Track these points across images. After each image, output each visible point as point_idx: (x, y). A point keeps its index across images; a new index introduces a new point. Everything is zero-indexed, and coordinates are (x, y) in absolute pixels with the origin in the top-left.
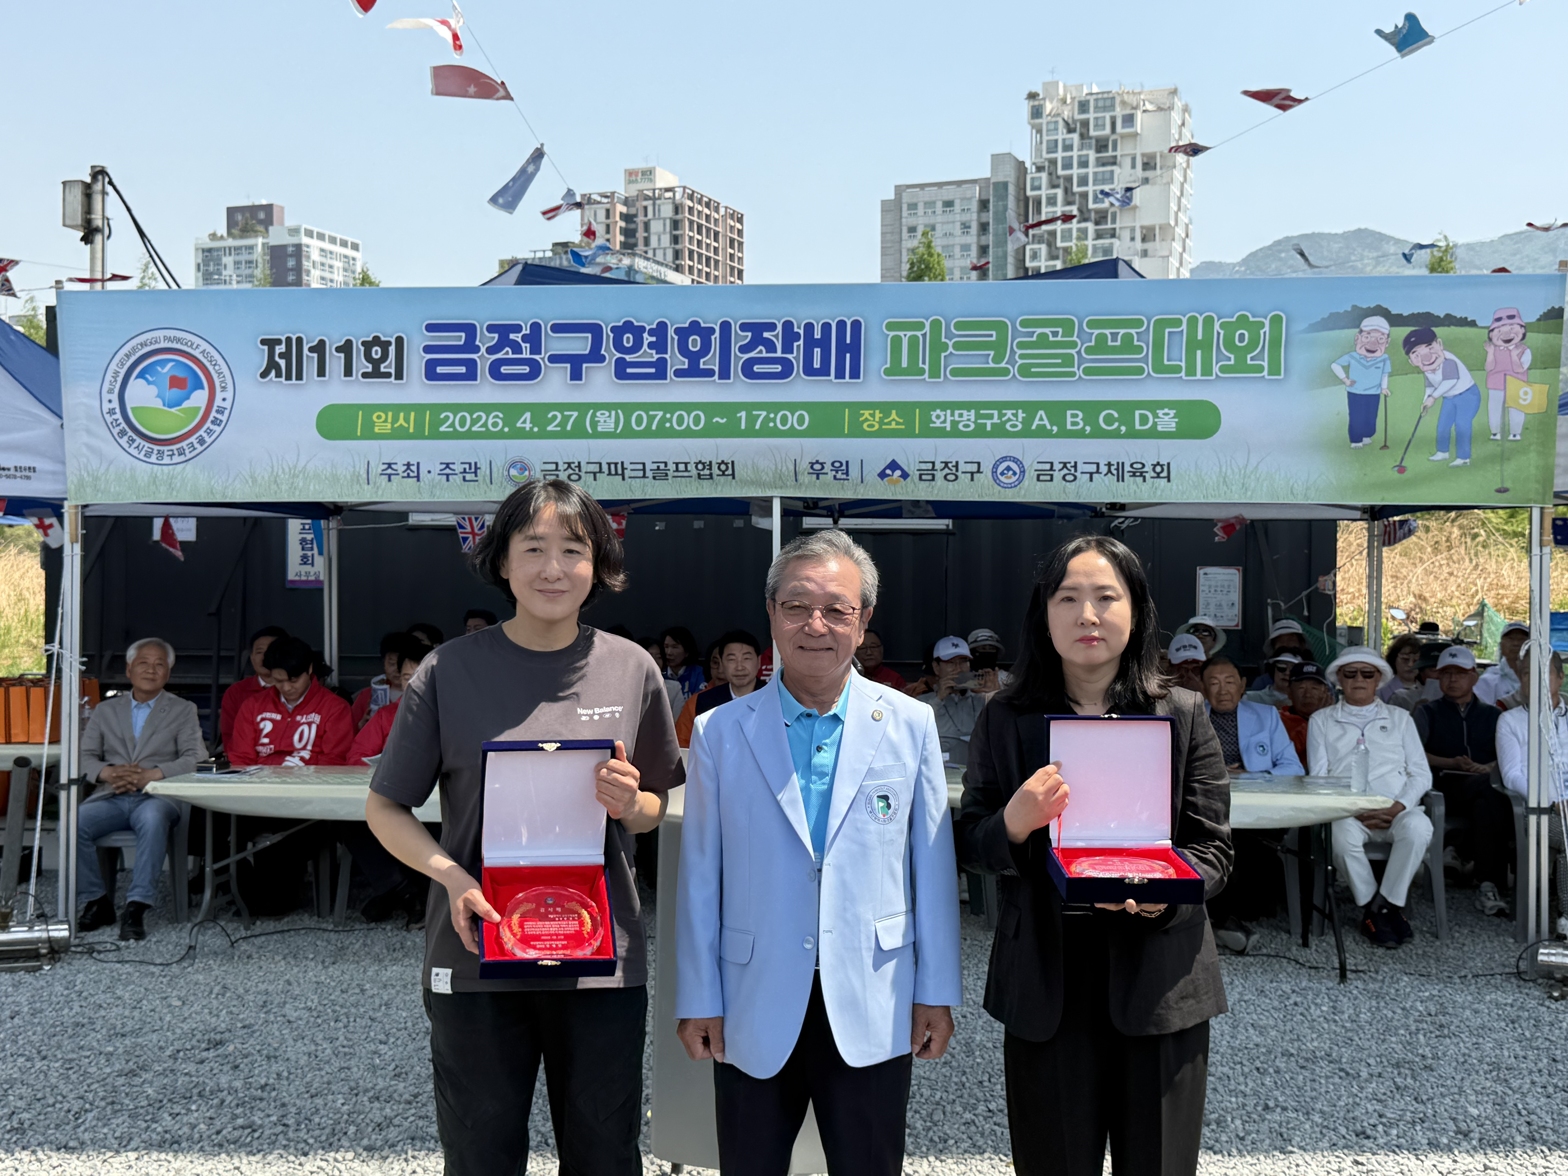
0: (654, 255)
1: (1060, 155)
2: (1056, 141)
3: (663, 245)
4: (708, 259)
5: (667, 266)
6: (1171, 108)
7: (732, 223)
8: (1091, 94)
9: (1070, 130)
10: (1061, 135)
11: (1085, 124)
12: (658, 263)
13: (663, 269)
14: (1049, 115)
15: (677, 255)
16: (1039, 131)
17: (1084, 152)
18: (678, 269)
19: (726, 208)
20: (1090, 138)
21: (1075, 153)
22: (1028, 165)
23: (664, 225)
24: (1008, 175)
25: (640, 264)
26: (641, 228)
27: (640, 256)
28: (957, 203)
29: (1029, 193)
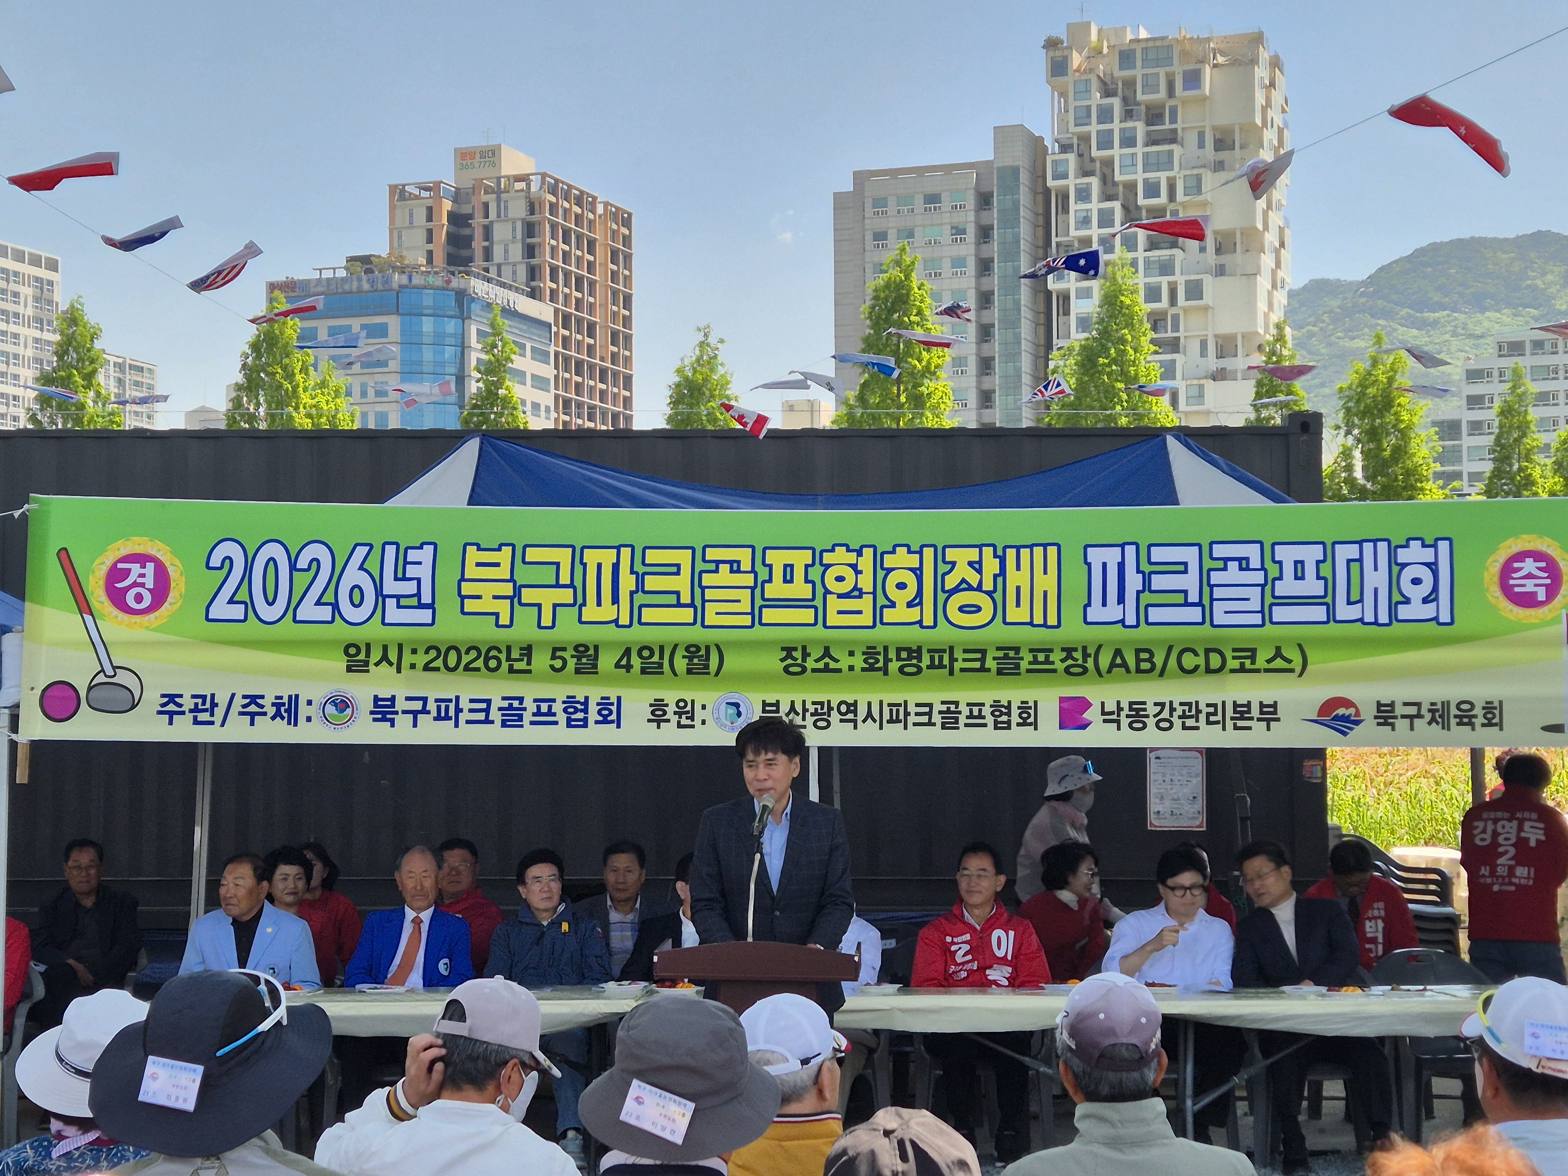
1: (1094, 128)
2: (1089, 108)
3: (511, 260)
4: (579, 280)
6: (1254, 62)
7: (615, 227)
9: (1108, 92)
10: (1096, 98)
14: (1078, 70)
15: (533, 273)
17: (1129, 124)
18: (534, 294)
19: (606, 204)
21: (1116, 126)
22: (1048, 143)
23: (514, 230)
24: (1019, 157)
25: (478, 287)
26: (478, 234)
27: (477, 276)
28: (945, 197)
29: (1050, 183)
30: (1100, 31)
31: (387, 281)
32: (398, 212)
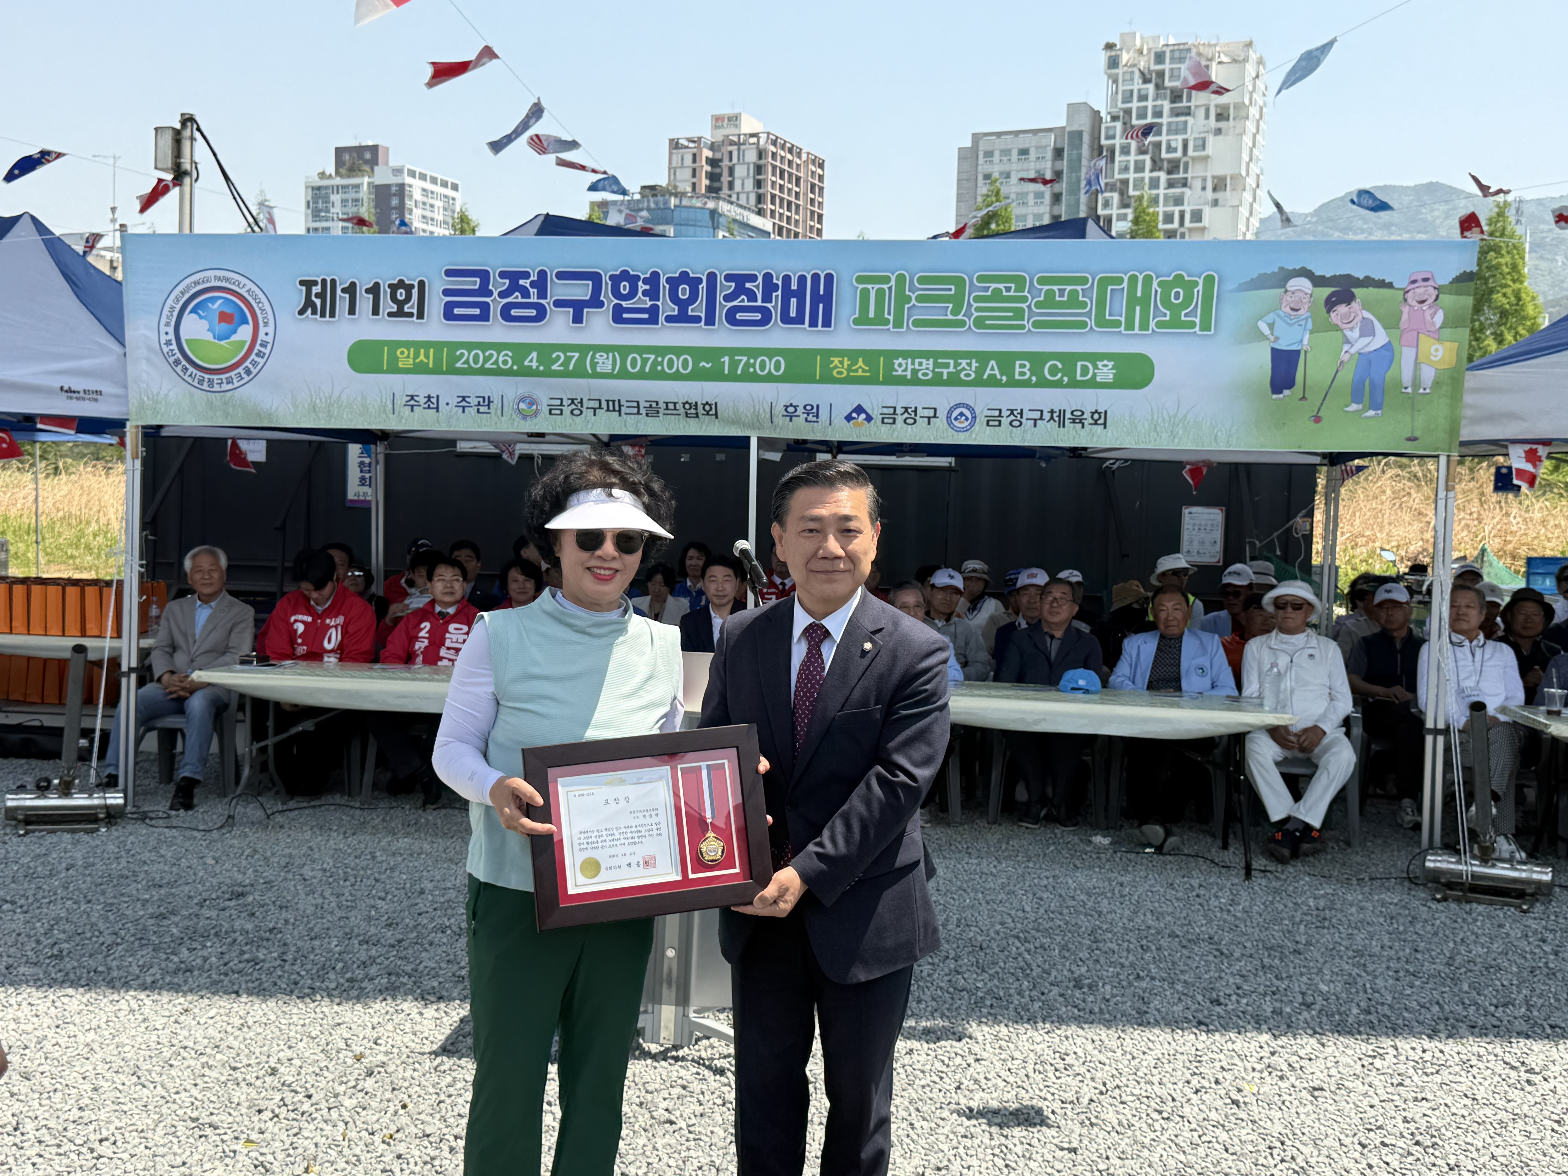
0: (738, 199)
1: (1135, 105)
2: (1132, 91)
3: (746, 190)
4: (789, 203)
5: (749, 209)
6: (1246, 60)
7: (814, 169)
8: (1167, 45)
9: (1146, 81)
10: (1137, 85)
11: (1161, 74)
12: (741, 206)
13: (746, 213)
14: (1126, 65)
15: (760, 199)
16: (1115, 81)
17: (1159, 102)
18: (760, 212)
19: (808, 153)
20: (1165, 88)
21: (1150, 104)
22: (1103, 114)
23: (748, 169)
24: (1083, 124)
25: (724, 207)
26: (725, 172)
27: (724, 200)
28: (1032, 151)
29: (1104, 142)
30: (1142, 38)
31: (666, 203)
32: (674, 157)
